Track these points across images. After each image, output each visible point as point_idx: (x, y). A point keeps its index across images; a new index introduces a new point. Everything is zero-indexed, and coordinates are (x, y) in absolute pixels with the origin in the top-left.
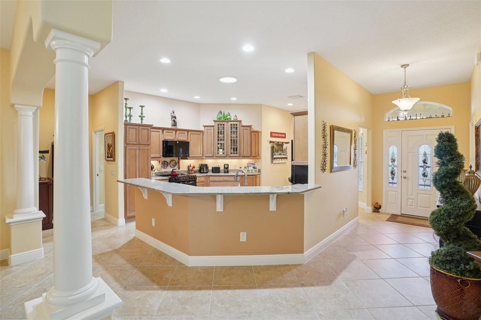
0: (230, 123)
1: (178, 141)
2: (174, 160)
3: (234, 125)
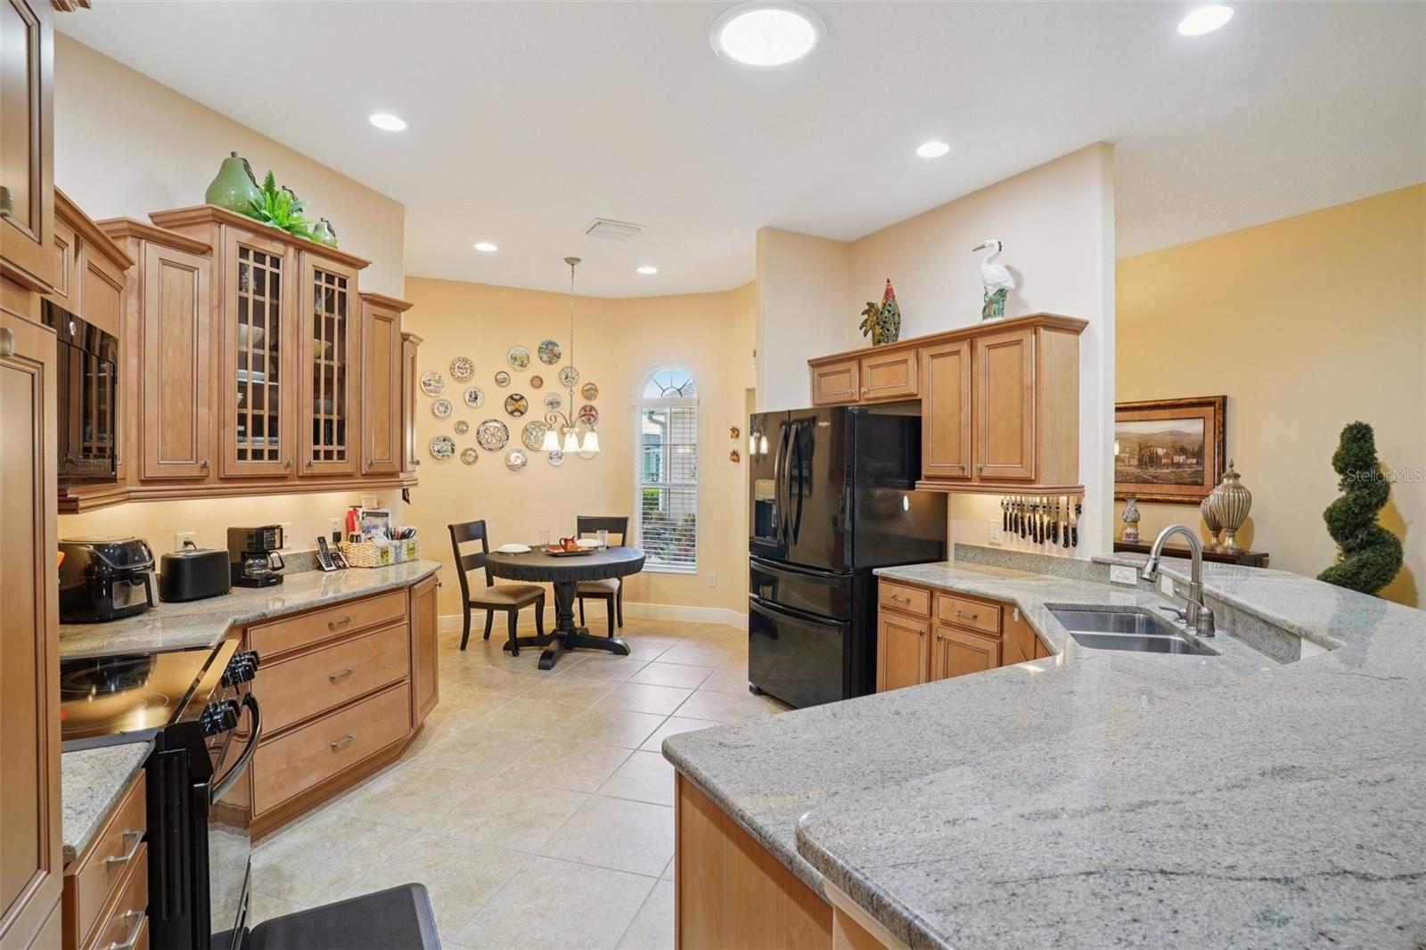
0: (309, 260)
3: (330, 279)
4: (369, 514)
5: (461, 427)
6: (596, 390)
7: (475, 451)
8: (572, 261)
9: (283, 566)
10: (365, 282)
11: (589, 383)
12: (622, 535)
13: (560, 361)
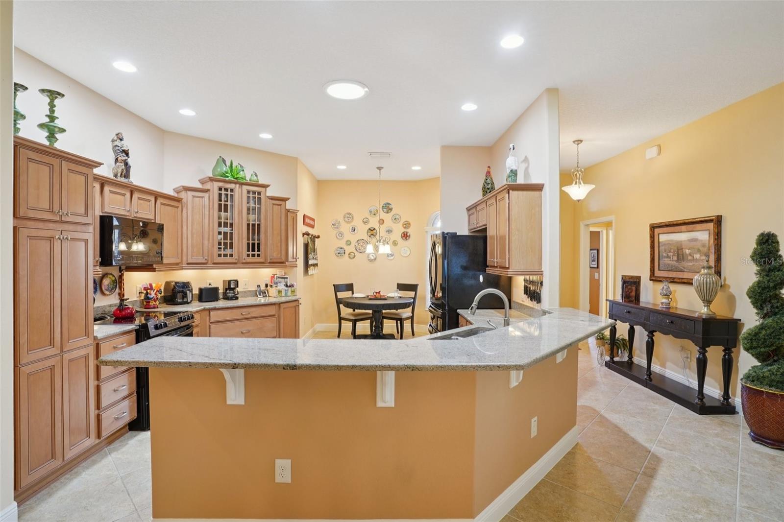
0: (245, 188)
1: (143, 223)
2: (111, 274)
3: (254, 193)
4: (279, 277)
5: (349, 243)
6: (410, 224)
7: (354, 253)
8: (380, 168)
9: (238, 294)
10: (270, 192)
11: (406, 221)
12: (414, 292)
13: (392, 211)
